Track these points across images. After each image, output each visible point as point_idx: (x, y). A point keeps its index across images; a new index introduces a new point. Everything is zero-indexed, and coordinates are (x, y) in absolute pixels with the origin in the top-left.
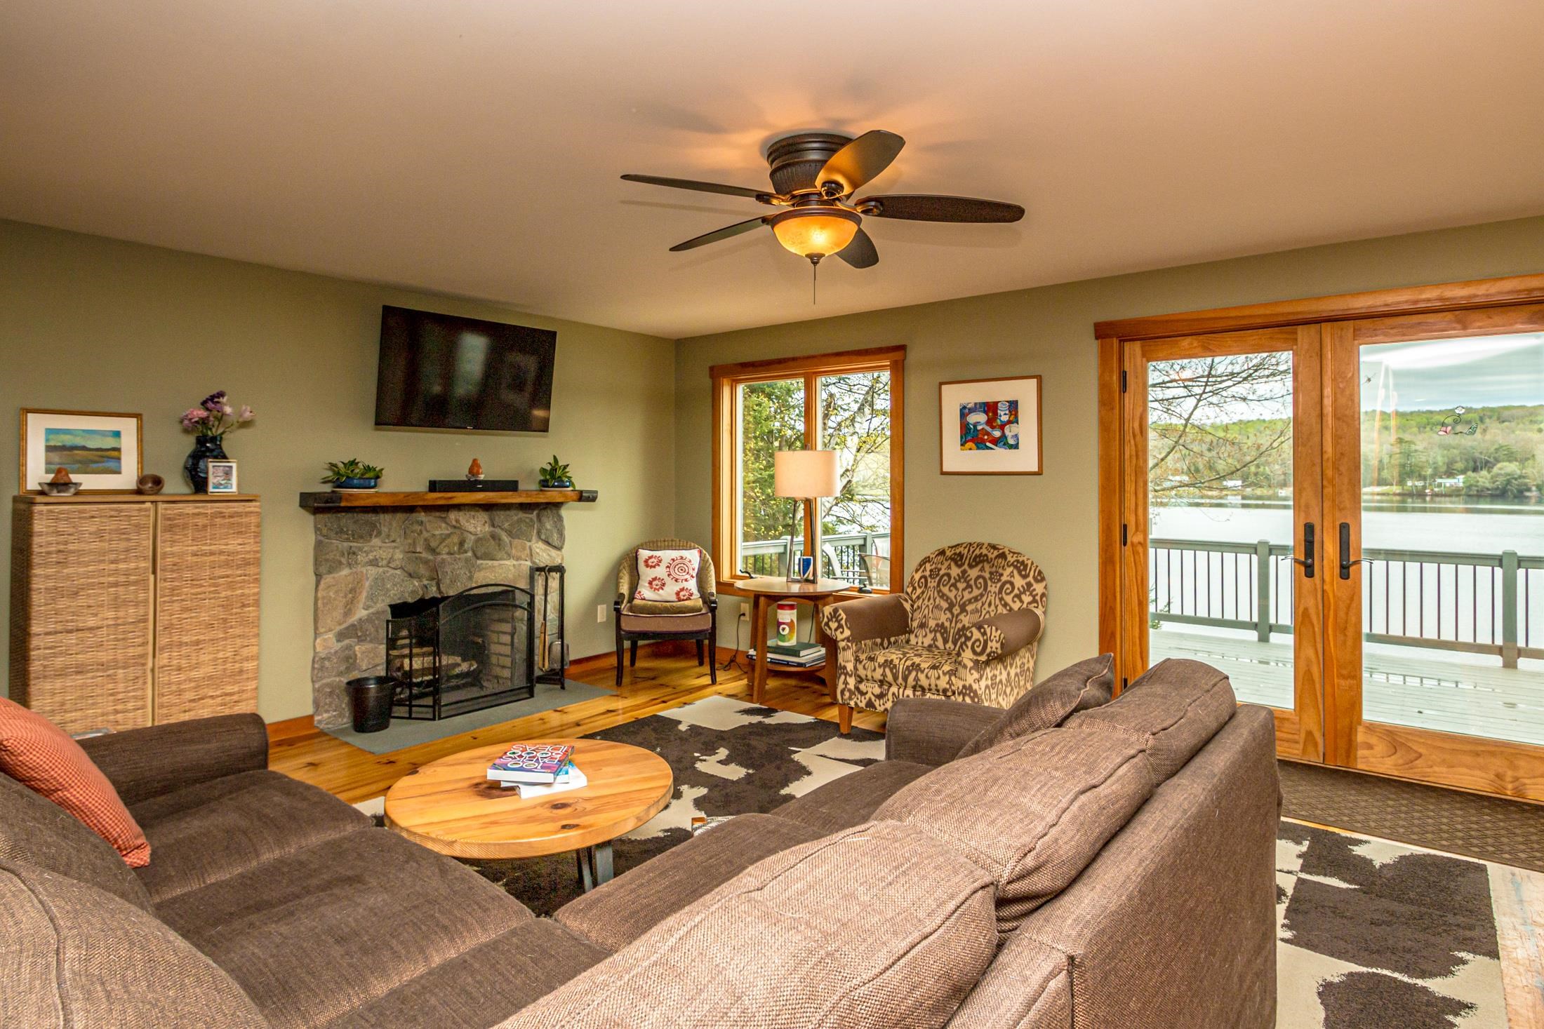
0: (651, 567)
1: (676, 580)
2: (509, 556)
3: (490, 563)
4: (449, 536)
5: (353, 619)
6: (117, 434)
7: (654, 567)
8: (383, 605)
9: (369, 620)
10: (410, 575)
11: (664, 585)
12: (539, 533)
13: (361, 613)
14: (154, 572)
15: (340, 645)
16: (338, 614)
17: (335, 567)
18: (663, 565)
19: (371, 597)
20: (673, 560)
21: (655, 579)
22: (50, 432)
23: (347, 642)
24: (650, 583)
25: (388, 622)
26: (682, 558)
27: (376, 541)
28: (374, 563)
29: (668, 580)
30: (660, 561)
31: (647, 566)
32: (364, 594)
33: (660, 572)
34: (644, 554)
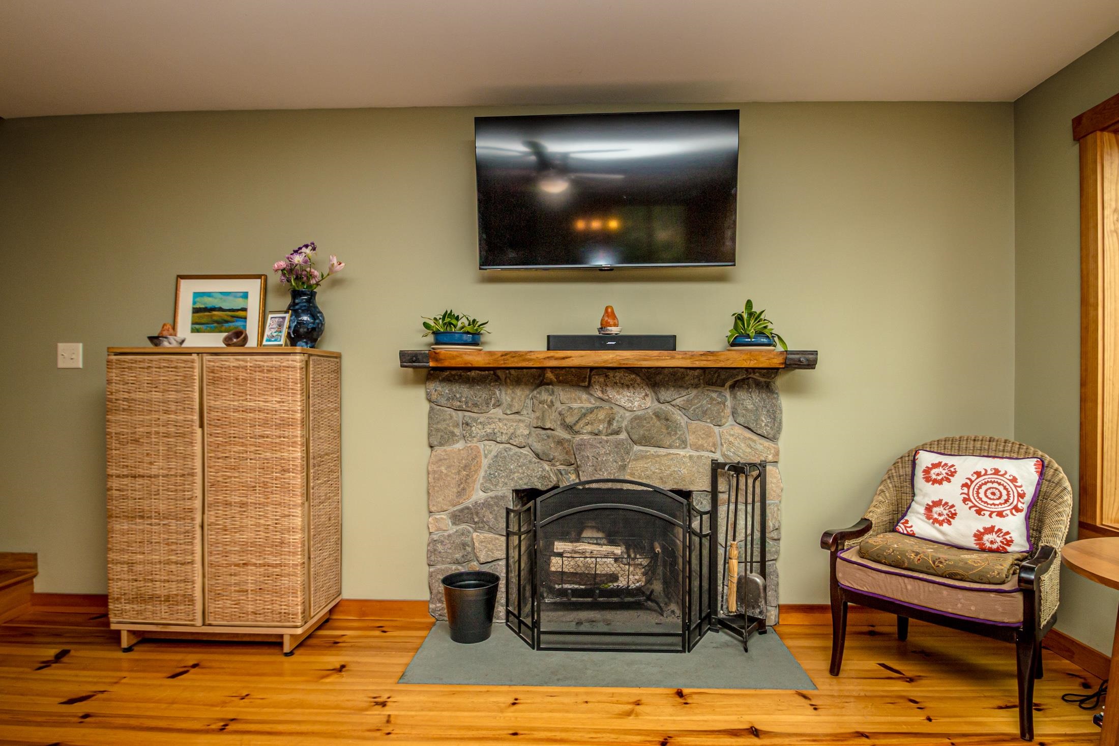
0: (935, 481)
1: (979, 512)
2: (684, 444)
3: (652, 450)
4: (591, 411)
5: (469, 503)
6: (245, 295)
7: (940, 482)
8: (505, 491)
9: (486, 504)
10: (537, 455)
11: (953, 515)
12: (734, 413)
13: (478, 496)
14: (202, 426)
15: (453, 529)
16: (451, 492)
17: (447, 438)
18: (958, 480)
19: (489, 478)
20: (978, 474)
21: (937, 503)
22: (197, 295)
23: (463, 526)
24: (929, 509)
25: (508, 511)
26: (997, 472)
27: (497, 412)
28: (491, 438)
29: (962, 509)
30: (953, 474)
31: (928, 479)
32: (482, 473)
33: (951, 492)
34: (926, 459)
